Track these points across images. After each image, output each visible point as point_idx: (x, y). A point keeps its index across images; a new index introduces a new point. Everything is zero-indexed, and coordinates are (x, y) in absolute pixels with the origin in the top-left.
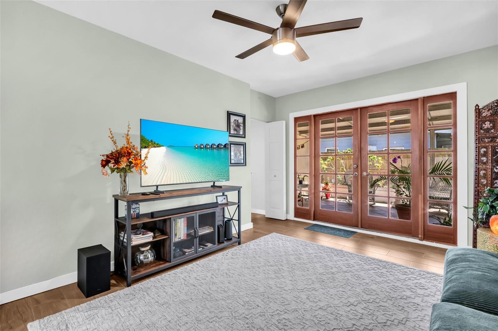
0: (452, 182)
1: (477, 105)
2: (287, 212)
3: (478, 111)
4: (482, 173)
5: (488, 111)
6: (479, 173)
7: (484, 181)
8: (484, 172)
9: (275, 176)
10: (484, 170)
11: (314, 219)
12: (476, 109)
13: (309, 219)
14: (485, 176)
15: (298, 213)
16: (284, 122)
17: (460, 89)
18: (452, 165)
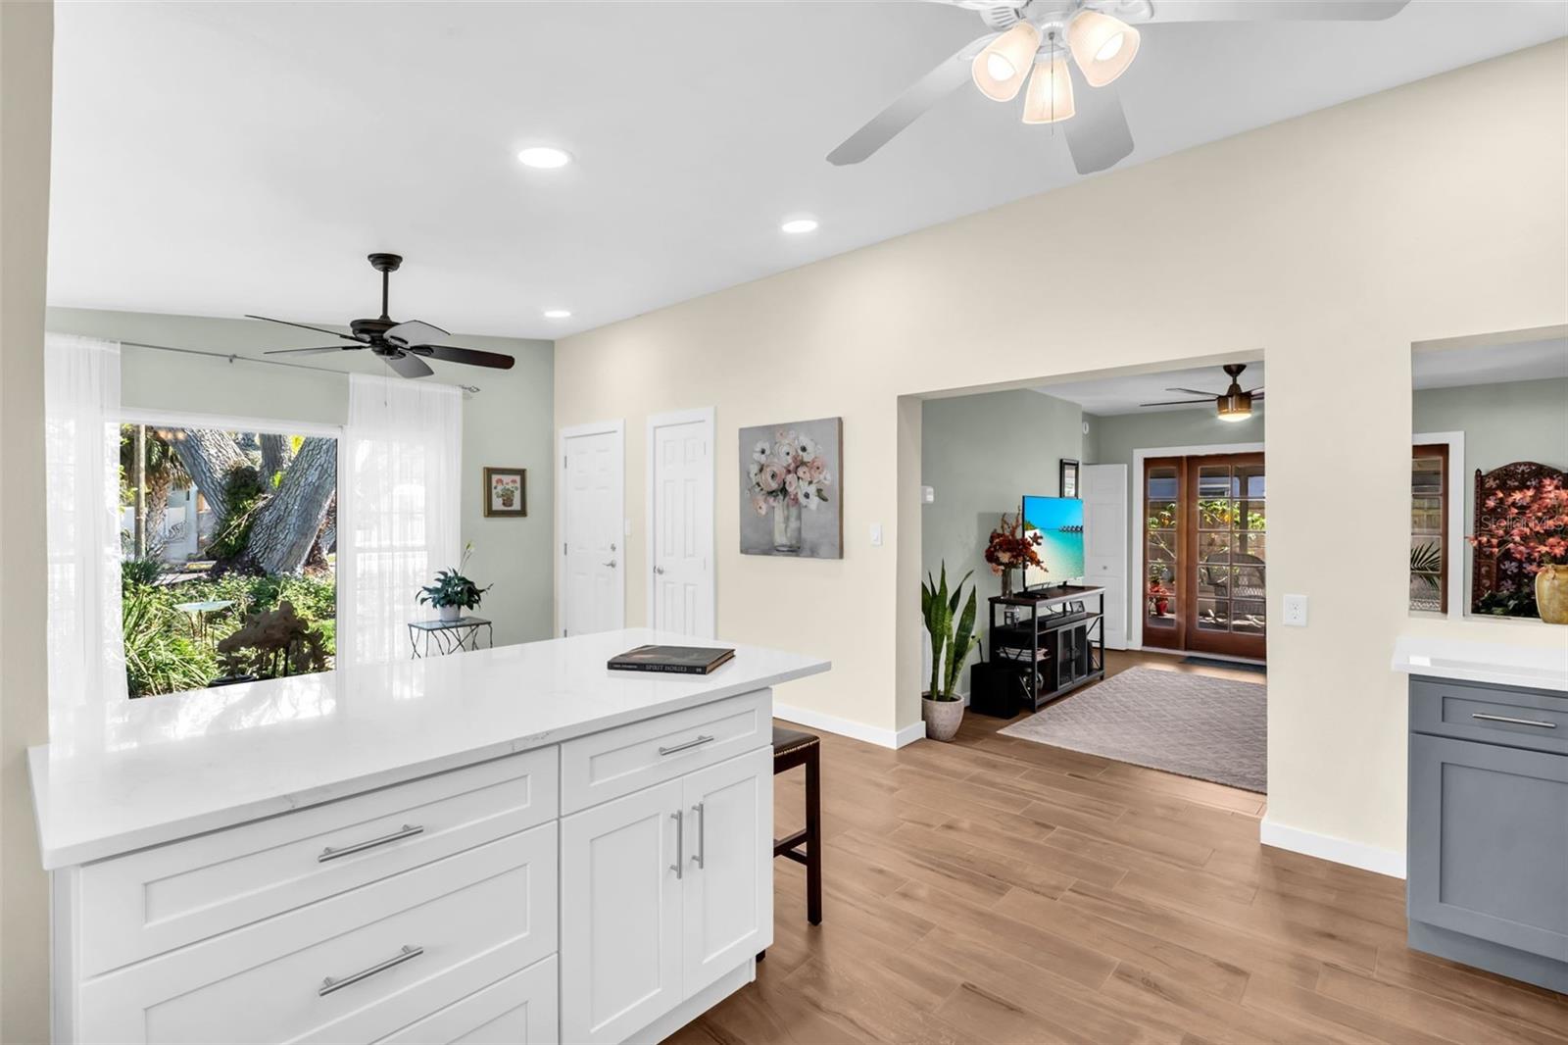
0: (1439, 582)
1: (1478, 470)
2: (1129, 637)
3: (1480, 478)
4: (1483, 570)
5: (1494, 480)
6: (1480, 570)
7: (1487, 583)
8: (1487, 568)
9: (1105, 568)
10: (1488, 566)
11: (1187, 649)
12: (1477, 476)
13: (1177, 647)
14: (1488, 575)
15: (1149, 637)
16: (1126, 466)
17: (1455, 440)
18: (1440, 554)
